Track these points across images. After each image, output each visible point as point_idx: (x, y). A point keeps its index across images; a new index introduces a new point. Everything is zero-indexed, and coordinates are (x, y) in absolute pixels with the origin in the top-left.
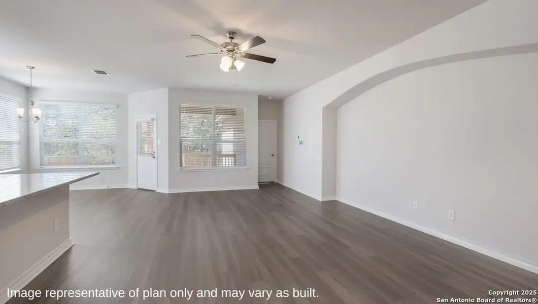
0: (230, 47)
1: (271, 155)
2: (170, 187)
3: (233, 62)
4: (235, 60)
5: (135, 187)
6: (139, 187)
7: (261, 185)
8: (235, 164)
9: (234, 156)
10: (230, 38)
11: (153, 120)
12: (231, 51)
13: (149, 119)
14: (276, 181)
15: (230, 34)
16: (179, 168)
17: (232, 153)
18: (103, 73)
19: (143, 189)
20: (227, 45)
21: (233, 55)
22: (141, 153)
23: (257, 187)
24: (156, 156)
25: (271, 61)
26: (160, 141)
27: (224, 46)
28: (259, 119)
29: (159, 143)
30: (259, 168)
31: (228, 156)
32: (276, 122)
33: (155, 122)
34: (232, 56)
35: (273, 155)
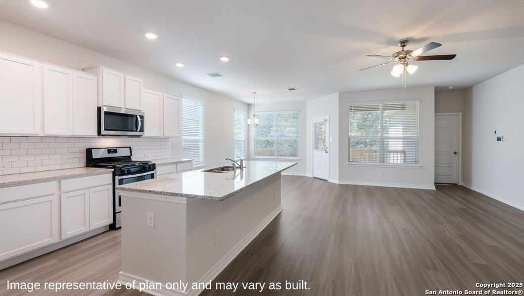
0: (402, 56)
1: (453, 152)
2: (340, 179)
3: (404, 68)
4: (407, 65)
5: (310, 176)
6: (314, 176)
7: (438, 186)
8: (405, 161)
9: (404, 152)
10: (401, 46)
11: (326, 120)
12: (403, 58)
13: (323, 121)
14: (461, 183)
15: (401, 43)
16: (348, 163)
17: (401, 149)
18: (294, 89)
19: (317, 178)
20: (398, 53)
21: (405, 61)
22: (316, 148)
23: (434, 188)
24: (328, 151)
25: (451, 57)
26: (332, 138)
27: (396, 55)
28: (436, 112)
29: (331, 140)
30: (436, 167)
31: (397, 152)
32: (460, 114)
33: (327, 123)
34: (404, 63)
35: (455, 153)
